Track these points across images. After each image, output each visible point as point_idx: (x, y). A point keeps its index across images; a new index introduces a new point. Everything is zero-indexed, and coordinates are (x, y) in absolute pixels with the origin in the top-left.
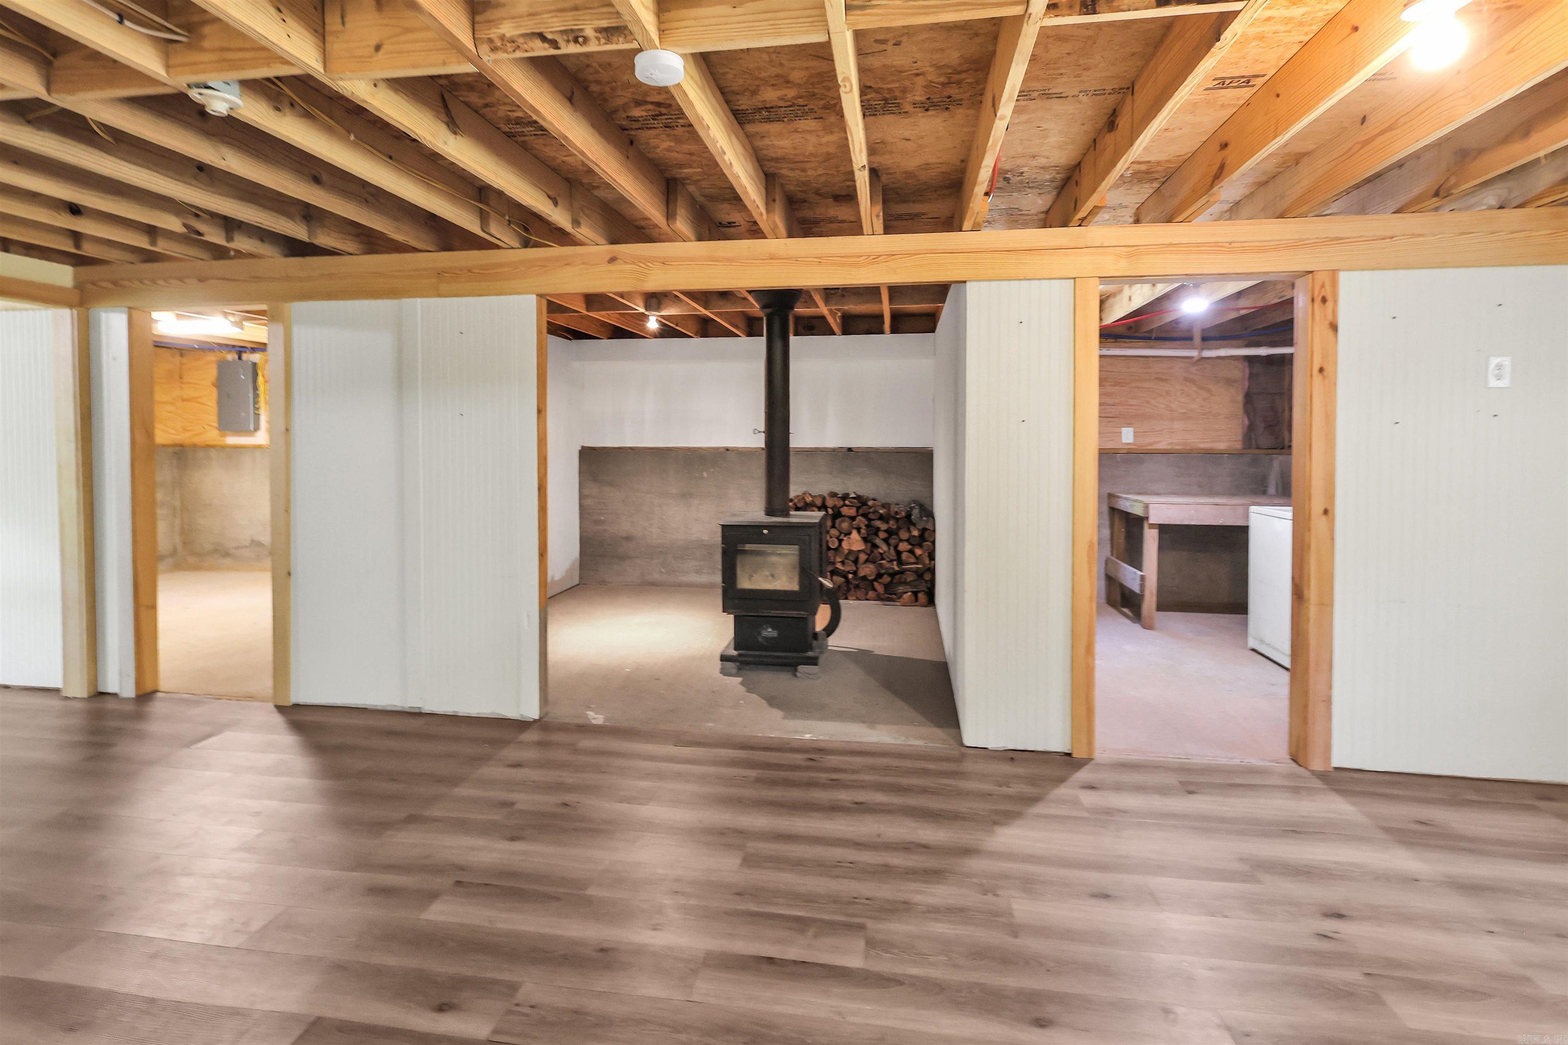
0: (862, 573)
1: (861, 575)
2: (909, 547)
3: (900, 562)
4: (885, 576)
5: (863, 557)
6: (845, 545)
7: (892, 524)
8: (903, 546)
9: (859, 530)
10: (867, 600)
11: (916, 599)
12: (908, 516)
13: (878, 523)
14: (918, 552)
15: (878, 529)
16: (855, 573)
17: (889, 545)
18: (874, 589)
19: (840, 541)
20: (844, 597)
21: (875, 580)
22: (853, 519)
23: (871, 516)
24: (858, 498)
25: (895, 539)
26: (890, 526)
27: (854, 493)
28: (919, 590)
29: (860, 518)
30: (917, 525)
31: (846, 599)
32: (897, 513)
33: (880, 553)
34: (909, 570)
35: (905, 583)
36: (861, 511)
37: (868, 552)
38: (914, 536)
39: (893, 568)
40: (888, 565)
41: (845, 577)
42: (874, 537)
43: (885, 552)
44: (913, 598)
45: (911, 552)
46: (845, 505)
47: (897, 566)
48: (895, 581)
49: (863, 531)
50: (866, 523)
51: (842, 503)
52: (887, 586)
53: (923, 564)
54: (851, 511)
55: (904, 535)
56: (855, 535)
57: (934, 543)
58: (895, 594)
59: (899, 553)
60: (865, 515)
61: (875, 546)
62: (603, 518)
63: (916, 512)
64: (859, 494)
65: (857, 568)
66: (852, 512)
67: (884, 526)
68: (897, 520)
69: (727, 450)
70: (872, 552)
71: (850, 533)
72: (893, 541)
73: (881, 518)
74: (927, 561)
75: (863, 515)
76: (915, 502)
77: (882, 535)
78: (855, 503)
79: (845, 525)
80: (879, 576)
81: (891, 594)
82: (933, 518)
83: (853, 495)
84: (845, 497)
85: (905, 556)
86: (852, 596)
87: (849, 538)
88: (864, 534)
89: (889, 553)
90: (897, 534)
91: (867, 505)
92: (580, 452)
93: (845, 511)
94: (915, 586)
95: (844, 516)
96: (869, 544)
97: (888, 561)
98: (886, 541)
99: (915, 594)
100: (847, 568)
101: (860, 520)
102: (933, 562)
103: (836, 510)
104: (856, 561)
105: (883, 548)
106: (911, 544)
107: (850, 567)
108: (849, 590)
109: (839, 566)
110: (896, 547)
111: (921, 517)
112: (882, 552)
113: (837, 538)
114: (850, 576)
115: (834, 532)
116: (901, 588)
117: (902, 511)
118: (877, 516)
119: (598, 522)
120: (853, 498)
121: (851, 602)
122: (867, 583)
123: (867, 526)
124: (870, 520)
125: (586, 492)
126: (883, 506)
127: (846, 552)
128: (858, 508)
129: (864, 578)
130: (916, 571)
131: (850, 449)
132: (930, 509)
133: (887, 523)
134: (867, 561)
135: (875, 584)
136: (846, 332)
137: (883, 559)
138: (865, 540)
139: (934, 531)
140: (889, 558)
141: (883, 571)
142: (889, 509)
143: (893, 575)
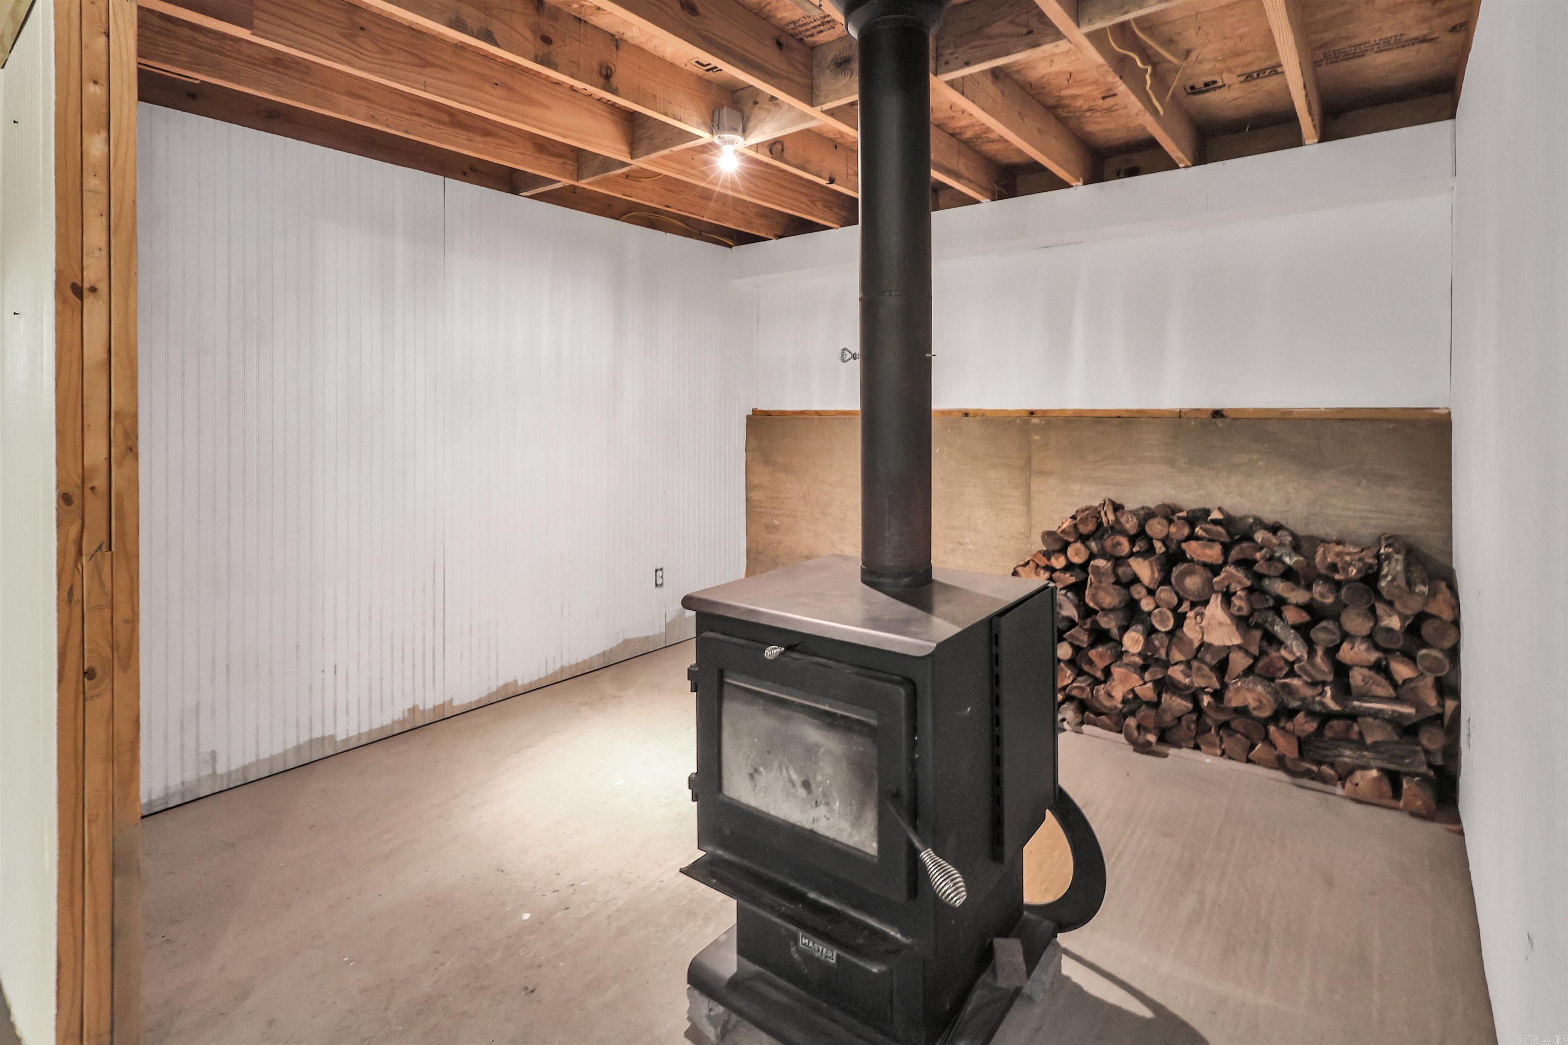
0: (1234, 699)
1: (1234, 704)
2: (1374, 656)
3: (1344, 688)
4: (1301, 717)
5: (1239, 662)
6: (1190, 630)
7: (1321, 593)
8: (1352, 652)
9: (1227, 597)
10: (1249, 761)
11: (1397, 791)
12: (1370, 578)
13: (1279, 587)
14: (1402, 670)
15: (1280, 603)
16: (1218, 695)
17: (1310, 645)
18: (1266, 738)
19: (1180, 619)
20: (1192, 744)
21: (1275, 718)
22: (1215, 570)
23: (1261, 567)
24: (1228, 522)
25: (1325, 629)
26: (1317, 596)
27: (1220, 509)
28: (1404, 769)
29: (1230, 569)
30: (1398, 605)
31: (1197, 747)
32: (1334, 567)
33: (1286, 661)
34: (1376, 714)
35: (1360, 744)
36: (1234, 554)
37: (1255, 650)
38: (1389, 630)
39: (1322, 703)
40: (1309, 692)
41: (1195, 698)
42: (1270, 616)
43: (1298, 660)
44: (1386, 788)
45: (1381, 669)
46: (1192, 537)
47: (1333, 698)
48: (1328, 733)
49: (1236, 601)
50: (1248, 583)
51: (1186, 531)
52: (1303, 744)
53: (1419, 705)
54: (1208, 552)
55: (1356, 623)
56: (1215, 609)
57: (1454, 653)
58: (1332, 765)
59: (1341, 671)
60: (1246, 564)
61: (1271, 639)
62: (776, 522)
63: (1394, 569)
64: (1232, 513)
65: (1224, 686)
66: (1213, 553)
67: (1298, 596)
68: (1338, 586)
69: (966, 415)
70: (1263, 653)
71: (1206, 603)
72: (1322, 635)
73: (1289, 575)
74: (1432, 700)
75: (1239, 563)
76: (1392, 540)
77: (1292, 615)
78: (1219, 534)
79: (1193, 583)
80: (1283, 713)
81: (1319, 763)
82: (1452, 588)
83: (1216, 515)
84: (1196, 518)
85: (1357, 677)
86: (1212, 745)
87: (1202, 615)
88: (1240, 609)
89: (1313, 665)
90: (1336, 618)
91: (1251, 539)
92: (748, 418)
93: (1193, 549)
94: (1392, 758)
95: (1192, 561)
96: (1257, 634)
97: (1306, 683)
98: (1303, 630)
99: (1394, 779)
100: (1199, 682)
101: (1232, 576)
102: (1450, 704)
103: (1173, 546)
104: (1222, 667)
105: (1296, 648)
106: (1377, 647)
107: (1206, 680)
108: (1203, 730)
109: (1176, 673)
110: (1332, 652)
111: (1410, 583)
112: (1291, 658)
113: (1174, 610)
114: (1206, 700)
115: (1166, 594)
116: (1348, 752)
117: (1350, 564)
118: (1281, 569)
119: (770, 528)
120: (1215, 522)
121: (1208, 760)
122: (1249, 721)
123: (1250, 590)
124: (1259, 577)
125: (756, 480)
126: (1297, 546)
127: (1196, 644)
128: (1226, 549)
129: (1243, 711)
130: (1395, 721)
131: (1217, 414)
132: (1442, 559)
133: (1309, 587)
134: (1249, 671)
135: (1272, 729)
136: (1201, 157)
137: (1291, 673)
138: (1243, 622)
139: (1456, 623)
140: (1309, 675)
141: (1295, 704)
142: (1310, 557)
143: (1326, 717)
